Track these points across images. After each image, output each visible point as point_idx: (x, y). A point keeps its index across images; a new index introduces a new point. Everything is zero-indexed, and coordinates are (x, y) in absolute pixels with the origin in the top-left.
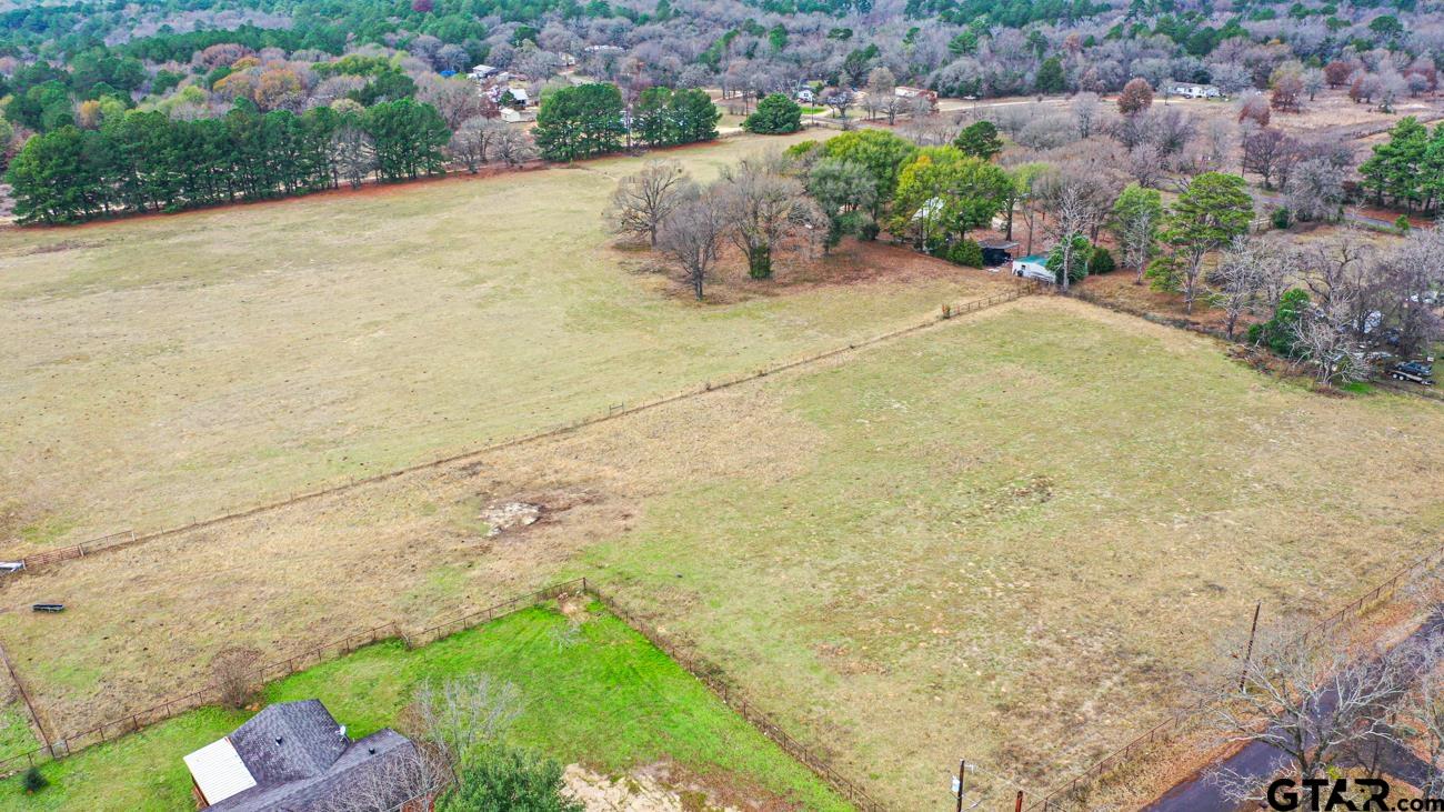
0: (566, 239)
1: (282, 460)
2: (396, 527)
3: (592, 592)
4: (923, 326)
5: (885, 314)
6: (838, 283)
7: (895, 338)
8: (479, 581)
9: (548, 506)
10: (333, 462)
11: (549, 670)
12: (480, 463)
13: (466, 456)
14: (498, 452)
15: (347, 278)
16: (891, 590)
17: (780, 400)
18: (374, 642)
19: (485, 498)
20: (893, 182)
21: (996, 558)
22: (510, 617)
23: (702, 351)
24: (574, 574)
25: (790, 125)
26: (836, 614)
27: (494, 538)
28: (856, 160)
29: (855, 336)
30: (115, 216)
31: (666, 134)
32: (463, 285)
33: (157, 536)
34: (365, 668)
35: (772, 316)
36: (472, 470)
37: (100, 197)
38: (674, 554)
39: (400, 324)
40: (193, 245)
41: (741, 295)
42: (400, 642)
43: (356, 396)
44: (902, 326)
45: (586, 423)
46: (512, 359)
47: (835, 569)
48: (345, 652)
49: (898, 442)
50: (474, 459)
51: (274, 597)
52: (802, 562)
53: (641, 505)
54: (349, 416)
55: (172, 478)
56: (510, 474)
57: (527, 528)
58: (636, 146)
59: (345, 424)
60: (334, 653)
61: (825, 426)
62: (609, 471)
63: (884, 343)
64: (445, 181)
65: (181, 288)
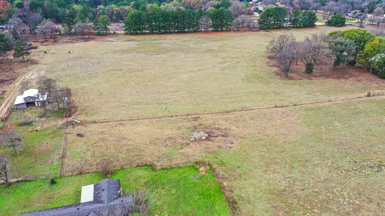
0: (255, 53)
1: (150, 106)
2: (168, 132)
3: (210, 165)
4: (358, 98)
5: (346, 91)
6: (334, 78)
7: (346, 100)
8: (182, 154)
9: (211, 135)
10: (162, 109)
11: (186, 187)
12: (199, 117)
13: (196, 114)
14: (205, 115)
15: (191, 57)
16: (306, 191)
17: (297, 115)
18: (146, 165)
19: (195, 128)
21: (350, 189)
22: (184, 167)
23: (280, 94)
24: (209, 158)
25: (341, 24)
26: (283, 194)
27: (192, 141)
29: (332, 97)
30: (146, 34)
31: (299, 24)
32: (220, 63)
33: (112, 121)
34: (141, 172)
35: (307, 86)
36: (196, 119)
37: (144, 29)
38: (240, 159)
39: (198, 72)
40: (160, 43)
41: (300, 78)
42: (152, 167)
43: (177, 91)
44: (350, 96)
45: (234, 111)
46: (223, 87)
47: (289, 178)
48: (138, 166)
49: (332, 137)
50: (198, 116)
51: (129, 145)
52: (279, 172)
53: (238, 141)
54: (172, 97)
55: (123, 106)
56: (206, 122)
57: (202, 140)
58: (289, 26)
59: (170, 99)
60: (134, 165)
61: (309, 126)
62: (234, 128)
63: (342, 101)
64: (230, 32)
65: (151, 55)
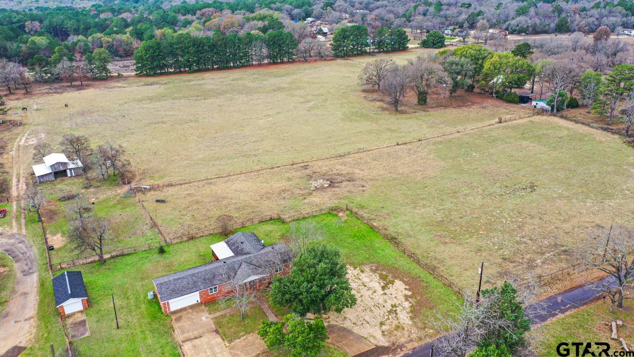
0: (342, 87)
1: (236, 160)
2: (277, 185)
3: (349, 210)
4: (489, 125)
5: (473, 120)
6: (455, 108)
7: (477, 130)
8: (308, 204)
9: (334, 181)
10: (255, 162)
11: (333, 233)
12: (308, 165)
13: (303, 163)
14: (314, 162)
15: (257, 99)
16: (464, 218)
17: (426, 150)
18: (271, 219)
19: (310, 177)
20: (482, 66)
21: (509, 210)
22: (319, 216)
23: (395, 131)
24: (343, 203)
25: (440, 44)
26: (442, 224)
27: (313, 190)
28: (466, 57)
29: (459, 128)
30: (171, 73)
31: (386, 47)
32: (302, 103)
33: (194, 182)
34: (268, 227)
35: (426, 119)
36: (306, 168)
37: (165, 66)
38: (381, 200)
39: (278, 116)
40: (199, 85)
41: (414, 111)
42: (280, 220)
43: (262, 140)
44: (480, 125)
45: (349, 154)
46: (321, 130)
47: (443, 209)
48: (261, 222)
49: (474, 167)
50: (306, 164)
51: (236, 204)
52: (430, 206)
53: (369, 183)
54: (260, 147)
55: (198, 164)
56: (320, 170)
57: (326, 188)
58: (373, 52)
59: (258, 149)
60: (257, 222)
61: (444, 160)
62: (357, 171)
63: (472, 131)
64: (295, 64)
65: (197, 100)
